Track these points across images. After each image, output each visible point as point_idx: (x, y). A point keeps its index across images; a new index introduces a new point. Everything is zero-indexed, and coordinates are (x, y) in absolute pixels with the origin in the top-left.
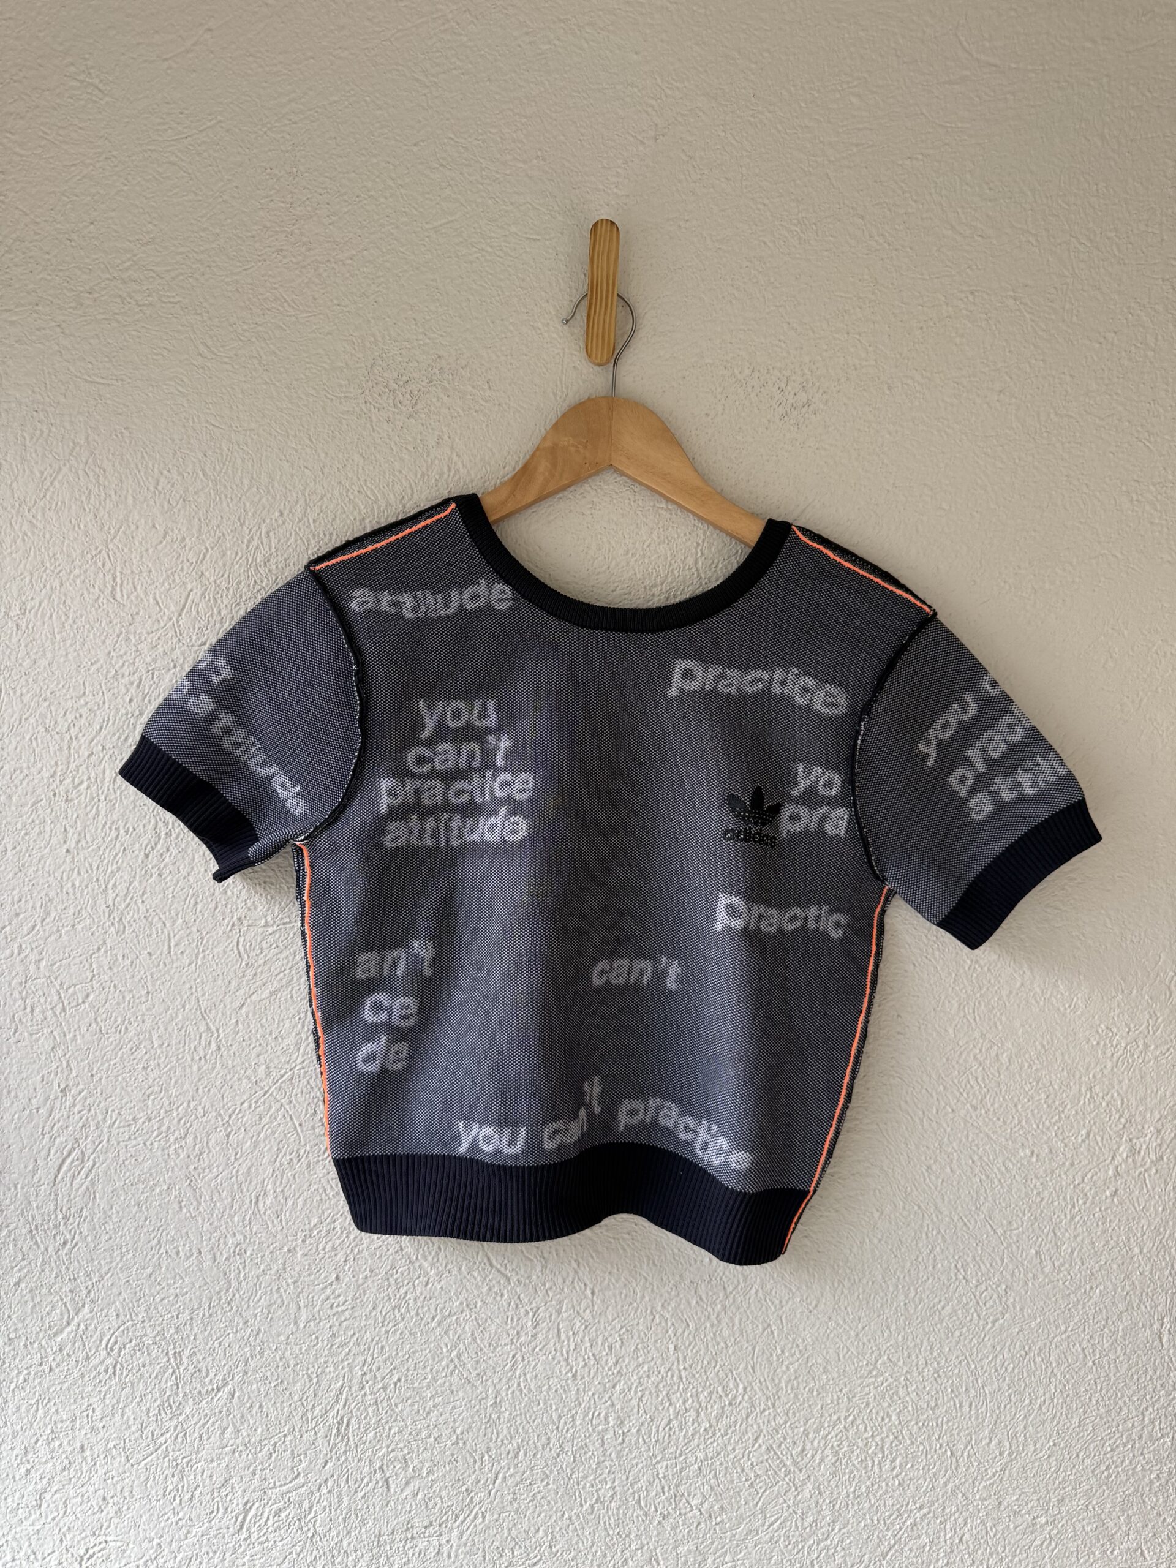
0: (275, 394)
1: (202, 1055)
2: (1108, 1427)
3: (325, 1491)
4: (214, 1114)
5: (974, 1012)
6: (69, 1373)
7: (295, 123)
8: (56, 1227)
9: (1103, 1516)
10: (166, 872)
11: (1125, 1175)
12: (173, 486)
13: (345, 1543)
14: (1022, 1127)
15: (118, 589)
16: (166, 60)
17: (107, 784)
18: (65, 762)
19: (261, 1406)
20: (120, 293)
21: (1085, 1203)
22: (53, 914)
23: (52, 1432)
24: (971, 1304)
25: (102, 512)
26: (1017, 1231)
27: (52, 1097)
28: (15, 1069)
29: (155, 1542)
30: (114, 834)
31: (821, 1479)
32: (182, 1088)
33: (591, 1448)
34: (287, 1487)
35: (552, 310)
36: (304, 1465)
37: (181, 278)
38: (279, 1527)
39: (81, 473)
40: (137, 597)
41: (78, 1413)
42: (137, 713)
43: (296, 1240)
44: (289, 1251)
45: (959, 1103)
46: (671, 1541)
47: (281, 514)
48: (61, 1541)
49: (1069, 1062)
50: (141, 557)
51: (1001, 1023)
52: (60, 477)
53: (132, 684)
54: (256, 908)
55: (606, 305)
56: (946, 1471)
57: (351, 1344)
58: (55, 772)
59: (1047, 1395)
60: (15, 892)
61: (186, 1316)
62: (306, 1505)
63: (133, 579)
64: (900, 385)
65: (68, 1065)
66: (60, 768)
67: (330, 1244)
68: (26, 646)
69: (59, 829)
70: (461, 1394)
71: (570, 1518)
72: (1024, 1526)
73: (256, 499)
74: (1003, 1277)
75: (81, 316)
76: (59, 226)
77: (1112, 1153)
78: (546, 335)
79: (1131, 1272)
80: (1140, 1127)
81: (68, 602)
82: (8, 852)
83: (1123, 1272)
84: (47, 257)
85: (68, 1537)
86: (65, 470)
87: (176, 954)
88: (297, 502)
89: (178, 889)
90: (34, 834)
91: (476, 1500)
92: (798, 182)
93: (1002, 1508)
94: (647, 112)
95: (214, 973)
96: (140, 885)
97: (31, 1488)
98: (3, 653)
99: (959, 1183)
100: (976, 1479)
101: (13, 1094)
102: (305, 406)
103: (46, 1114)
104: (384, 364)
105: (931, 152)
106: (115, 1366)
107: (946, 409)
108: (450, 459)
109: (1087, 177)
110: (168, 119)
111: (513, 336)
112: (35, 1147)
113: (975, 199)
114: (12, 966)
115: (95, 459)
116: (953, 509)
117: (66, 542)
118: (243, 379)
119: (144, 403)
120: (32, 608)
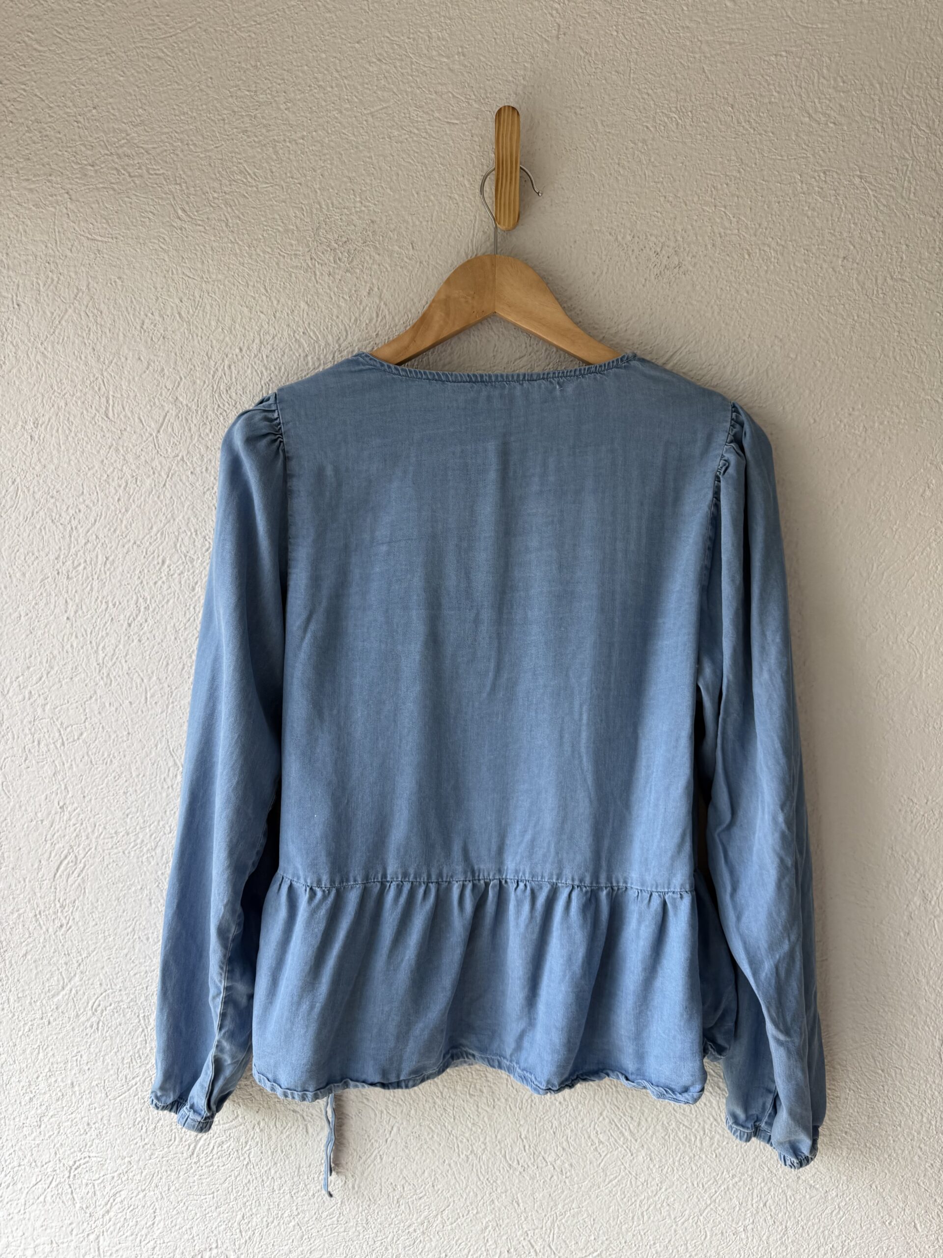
0: (238, 251)
1: (170, 784)
3: (258, 1130)
6: (63, 1026)
8: (54, 913)
10: (144, 639)
11: (918, 921)
12: (155, 326)
13: (273, 1171)
15: (111, 409)
17: (99, 566)
18: (67, 548)
20: (116, 166)
22: (56, 668)
23: (50, 1070)
25: (98, 347)
27: (53, 812)
28: (25, 789)
29: (127, 1160)
30: (104, 606)
31: (652, 1148)
33: (468, 1110)
34: (227, 1126)
35: (466, 183)
37: (165, 154)
38: (222, 1155)
39: (83, 314)
40: (125, 417)
41: (70, 1059)
42: (123, 510)
46: (530, 1188)
47: (241, 350)
48: (56, 1153)
50: (129, 384)
52: (66, 317)
53: (120, 486)
55: (511, 179)
56: (755, 1150)
58: (59, 556)
60: (27, 650)
62: (243, 1140)
63: (122, 402)
64: (757, 251)
65: (66, 788)
66: (63, 552)
68: (38, 454)
69: (62, 601)
71: (450, 1165)
72: (818, 1197)
73: (221, 338)
75: (85, 185)
76: (68, 110)
78: (461, 204)
80: (932, 882)
81: (71, 419)
82: (22, 618)
84: (58, 135)
85: (61, 1152)
86: (70, 311)
87: (151, 704)
88: (253, 341)
89: (153, 652)
90: (42, 604)
92: (678, 75)
93: (800, 1182)
94: (552, 15)
96: (124, 647)
97: (33, 1112)
98: (21, 459)
101: (23, 808)
102: (264, 262)
103: (48, 826)
104: (327, 228)
105: (794, 49)
106: (98, 1023)
107: (796, 272)
108: (378, 307)
109: (929, 71)
110: (156, 20)
111: (434, 205)
112: (40, 851)
113: (830, 91)
114: (24, 708)
115: (94, 302)
116: (799, 358)
117: (70, 370)
118: (213, 239)
119: (134, 257)
120: (43, 423)
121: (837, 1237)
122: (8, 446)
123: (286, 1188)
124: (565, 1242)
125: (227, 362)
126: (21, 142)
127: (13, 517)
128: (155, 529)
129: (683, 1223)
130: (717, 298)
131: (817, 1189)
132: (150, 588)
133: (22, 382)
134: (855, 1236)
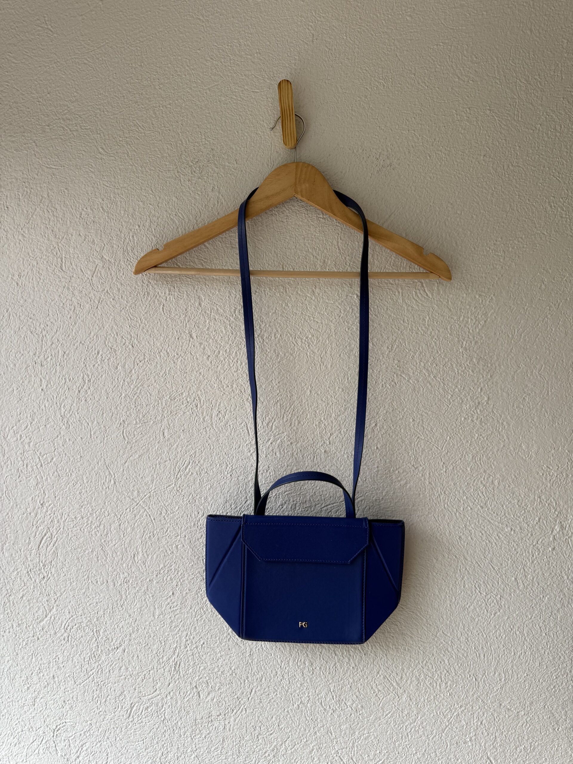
0: (135, 170)
1: (107, 487)
2: (554, 667)
3: (169, 698)
4: (113, 515)
5: (480, 460)
6: (47, 640)
7: (142, 42)
8: (39, 570)
9: (553, 711)
10: (88, 399)
11: (558, 540)
12: (88, 215)
13: (179, 723)
14: (506, 517)
15: (64, 265)
16: (82, 15)
17: (60, 357)
18: (40, 348)
19: (138, 656)
20: (62, 125)
21: (539, 554)
22: (36, 420)
23: (39, 669)
24: (483, 605)
25: (55, 229)
26: (504, 569)
27: (37, 508)
28: (19, 494)
29: (89, 723)
30: (63, 381)
31: (411, 692)
32: (98, 502)
33: (297, 676)
34: (150, 696)
35: (265, 124)
36: (159, 685)
37: (90, 117)
38: (147, 715)
39: (45, 211)
40: (72, 269)
41: (51, 660)
42: (73, 324)
43: (153, 575)
44: (150, 580)
45: (474, 506)
46: (338, 723)
47: (139, 226)
48: (45, 722)
49: (529, 484)
50: (74, 250)
51: (494, 465)
52: (36, 213)
53: (71, 310)
54: (131, 415)
55: (290, 122)
56: (473, 688)
57: (180, 626)
58: (36, 353)
59: (523, 650)
60: (18, 410)
61: (101, 613)
62: (160, 705)
63: (70, 260)
64: (434, 154)
65: (44, 492)
66: (38, 350)
67: (169, 577)
68: (21, 293)
69: (38, 380)
70: (234, 650)
71: (288, 712)
72: (513, 716)
73: (127, 220)
74: (499, 591)
75: (44, 137)
76: (33, 95)
77: (551, 530)
78: (263, 137)
79: (563, 589)
80: (565, 516)
81: (40, 272)
82: (15, 391)
83: (559, 588)
84: (28, 110)
85: (48, 720)
86: (38, 209)
87: (94, 438)
88: (146, 221)
89: (94, 407)
90: (26, 382)
91: (242, 702)
92: (383, 59)
93: (502, 707)
94: (309, 29)
95: (112, 447)
96: (77, 405)
97: (30, 696)
98: (11, 297)
99: (475, 545)
100: (488, 692)
101: (18, 506)
102: (150, 175)
103: (34, 516)
104: (186, 154)
105: (447, 41)
106: (68, 637)
107: (457, 165)
108: (218, 198)
109: (524, 50)
110: (83, 43)
111: (247, 138)
112: (29, 532)
113: (469, 63)
114: (17, 445)
115: (52, 204)
116: (463, 213)
117: (39, 243)
118: (120, 164)
119: (74, 177)
120: (24, 275)
121: (527, 740)
122: (3, 290)
123: (188, 733)
124: (361, 755)
125: (131, 234)
126: (6, 115)
127: (8, 331)
128: (92, 334)
129: (433, 738)
130: (414, 182)
131: (512, 711)
132: (91, 369)
133: (10, 252)
134: (537, 739)
